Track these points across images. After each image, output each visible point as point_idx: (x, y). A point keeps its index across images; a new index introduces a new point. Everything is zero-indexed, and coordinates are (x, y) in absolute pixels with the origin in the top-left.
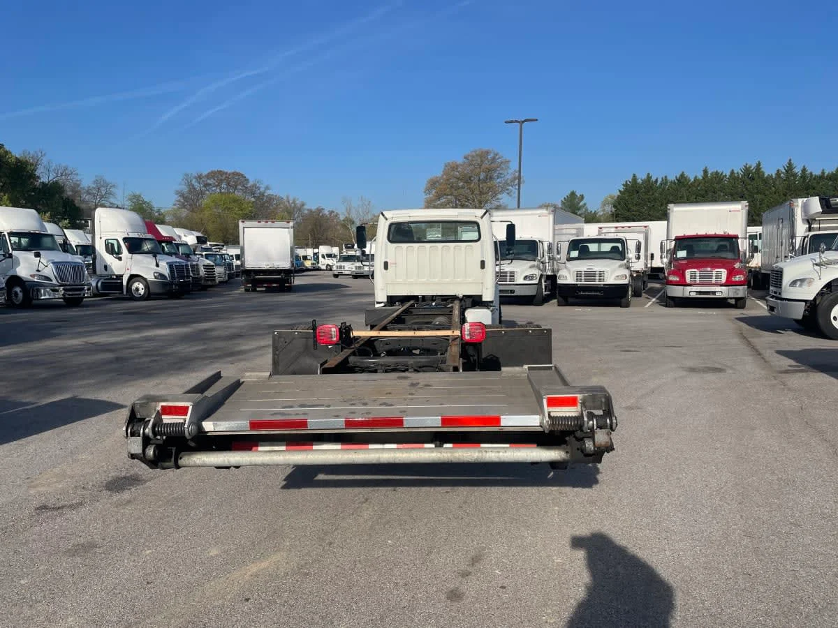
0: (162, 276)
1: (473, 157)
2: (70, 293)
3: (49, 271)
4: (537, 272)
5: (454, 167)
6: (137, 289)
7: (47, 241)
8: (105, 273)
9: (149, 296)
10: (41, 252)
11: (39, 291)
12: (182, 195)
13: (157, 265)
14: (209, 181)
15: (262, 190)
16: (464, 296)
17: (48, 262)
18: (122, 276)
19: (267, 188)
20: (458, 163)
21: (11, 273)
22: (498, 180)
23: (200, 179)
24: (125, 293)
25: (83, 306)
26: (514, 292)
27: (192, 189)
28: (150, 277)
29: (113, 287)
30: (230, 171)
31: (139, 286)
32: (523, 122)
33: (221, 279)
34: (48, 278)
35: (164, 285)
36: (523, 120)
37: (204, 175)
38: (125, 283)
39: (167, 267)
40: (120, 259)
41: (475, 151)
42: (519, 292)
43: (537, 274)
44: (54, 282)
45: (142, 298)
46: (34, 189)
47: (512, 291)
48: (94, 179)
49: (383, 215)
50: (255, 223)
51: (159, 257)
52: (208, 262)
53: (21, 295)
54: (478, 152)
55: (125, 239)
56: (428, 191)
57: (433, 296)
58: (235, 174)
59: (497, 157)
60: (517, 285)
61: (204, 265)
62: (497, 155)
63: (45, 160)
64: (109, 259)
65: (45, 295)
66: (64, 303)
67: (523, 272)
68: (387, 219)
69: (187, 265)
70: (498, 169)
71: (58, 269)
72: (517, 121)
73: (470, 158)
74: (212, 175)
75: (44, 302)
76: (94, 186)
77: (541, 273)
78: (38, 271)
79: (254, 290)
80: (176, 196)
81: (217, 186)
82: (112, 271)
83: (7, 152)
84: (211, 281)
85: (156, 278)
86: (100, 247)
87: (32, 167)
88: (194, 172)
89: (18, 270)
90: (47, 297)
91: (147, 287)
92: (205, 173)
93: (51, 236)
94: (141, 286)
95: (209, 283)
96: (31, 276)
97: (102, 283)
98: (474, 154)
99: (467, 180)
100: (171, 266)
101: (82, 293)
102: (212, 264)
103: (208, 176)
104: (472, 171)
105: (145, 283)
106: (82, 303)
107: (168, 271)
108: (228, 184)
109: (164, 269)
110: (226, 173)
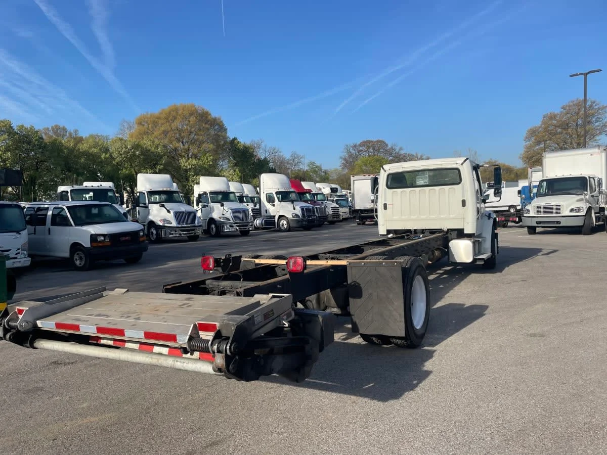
0: (297, 215)
1: (570, 106)
2: (242, 228)
3: (229, 215)
4: (585, 206)
5: (552, 117)
6: (283, 225)
7: (232, 195)
8: (266, 215)
9: (289, 229)
10: (224, 203)
11: (223, 227)
12: (345, 159)
13: (294, 209)
14: (361, 148)
15: (397, 151)
16: (448, 230)
17: (228, 209)
18: (274, 216)
19: (401, 149)
20: (556, 113)
21: (210, 216)
22: (597, 124)
23: (355, 147)
24: (276, 227)
25: (250, 236)
26: (560, 223)
27: (351, 155)
28: (290, 217)
29: (270, 224)
30: (375, 140)
31: (284, 222)
32: (587, 74)
33: (344, 217)
34: (228, 219)
35: (298, 221)
36: (587, 72)
37: (358, 144)
38: (276, 221)
39: (300, 209)
40: (274, 205)
41: (573, 102)
42: (564, 223)
43: (584, 207)
44: (232, 221)
45: (286, 231)
46: (253, 164)
47: (558, 222)
48: (291, 154)
49: (383, 168)
50: (362, 177)
51: (295, 203)
52: (335, 205)
53: (214, 229)
54: (574, 103)
55: (277, 193)
56: (527, 139)
57: (423, 230)
58: (378, 141)
59: (594, 105)
60: (563, 217)
61: (331, 207)
62: (594, 102)
63: (263, 145)
64: (268, 206)
65: (227, 229)
66: (240, 234)
67: (570, 205)
68: (385, 171)
69: (313, 208)
70: (596, 114)
71: (234, 213)
72: (581, 74)
73: (567, 108)
74: (363, 144)
75: (227, 233)
76: (291, 158)
77: (588, 205)
78: (223, 215)
79: (364, 224)
80: (341, 160)
81: (366, 151)
82: (269, 213)
83: (238, 142)
84: (336, 217)
85: (293, 217)
86: (263, 198)
87: (252, 150)
88: (351, 143)
89: (213, 214)
90: (228, 230)
91: (288, 223)
92: (358, 143)
93: (233, 193)
94: (285, 223)
95: (335, 219)
96: (219, 218)
97: (265, 221)
98: (571, 104)
99: (565, 126)
100: (302, 209)
101: (247, 227)
102: (338, 206)
103: (360, 145)
104: (569, 119)
105: (286, 219)
106: (249, 234)
107: (301, 212)
108: (374, 149)
109: (298, 211)
110: (372, 142)
